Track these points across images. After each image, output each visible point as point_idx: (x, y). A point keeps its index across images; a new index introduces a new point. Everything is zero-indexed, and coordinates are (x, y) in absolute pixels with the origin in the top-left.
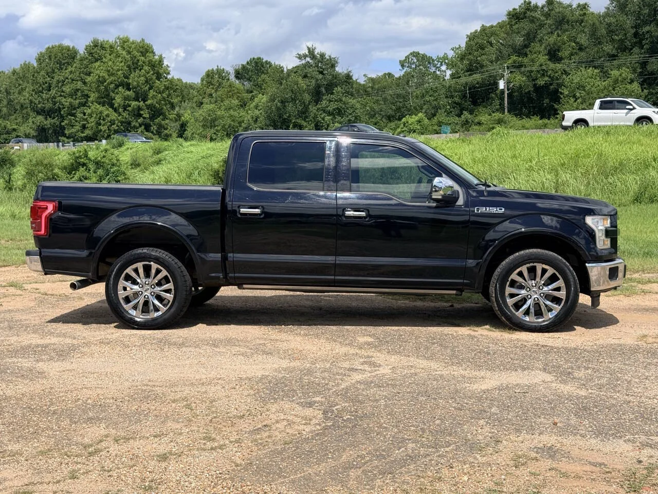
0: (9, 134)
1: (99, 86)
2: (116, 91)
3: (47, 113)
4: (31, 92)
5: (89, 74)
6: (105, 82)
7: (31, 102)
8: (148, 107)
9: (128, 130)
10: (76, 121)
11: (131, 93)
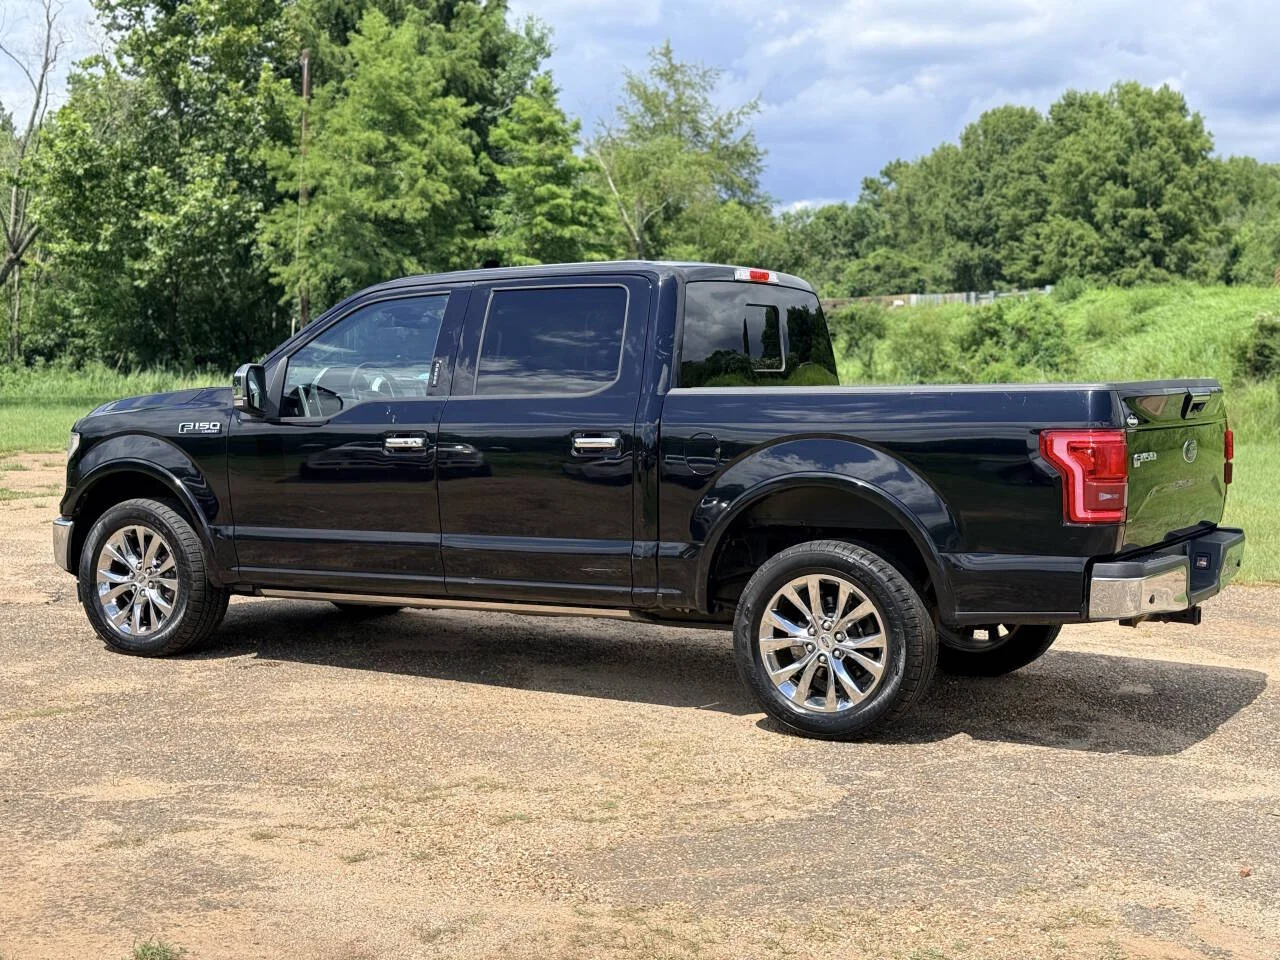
0: (905, 277)
1: (1068, 182)
2: (1101, 189)
3: (977, 237)
4: (949, 199)
5: (1050, 160)
6: (1081, 172)
7: (947, 217)
8: (1163, 218)
9: (1118, 264)
10: (1022, 251)
11: (1129, 193)
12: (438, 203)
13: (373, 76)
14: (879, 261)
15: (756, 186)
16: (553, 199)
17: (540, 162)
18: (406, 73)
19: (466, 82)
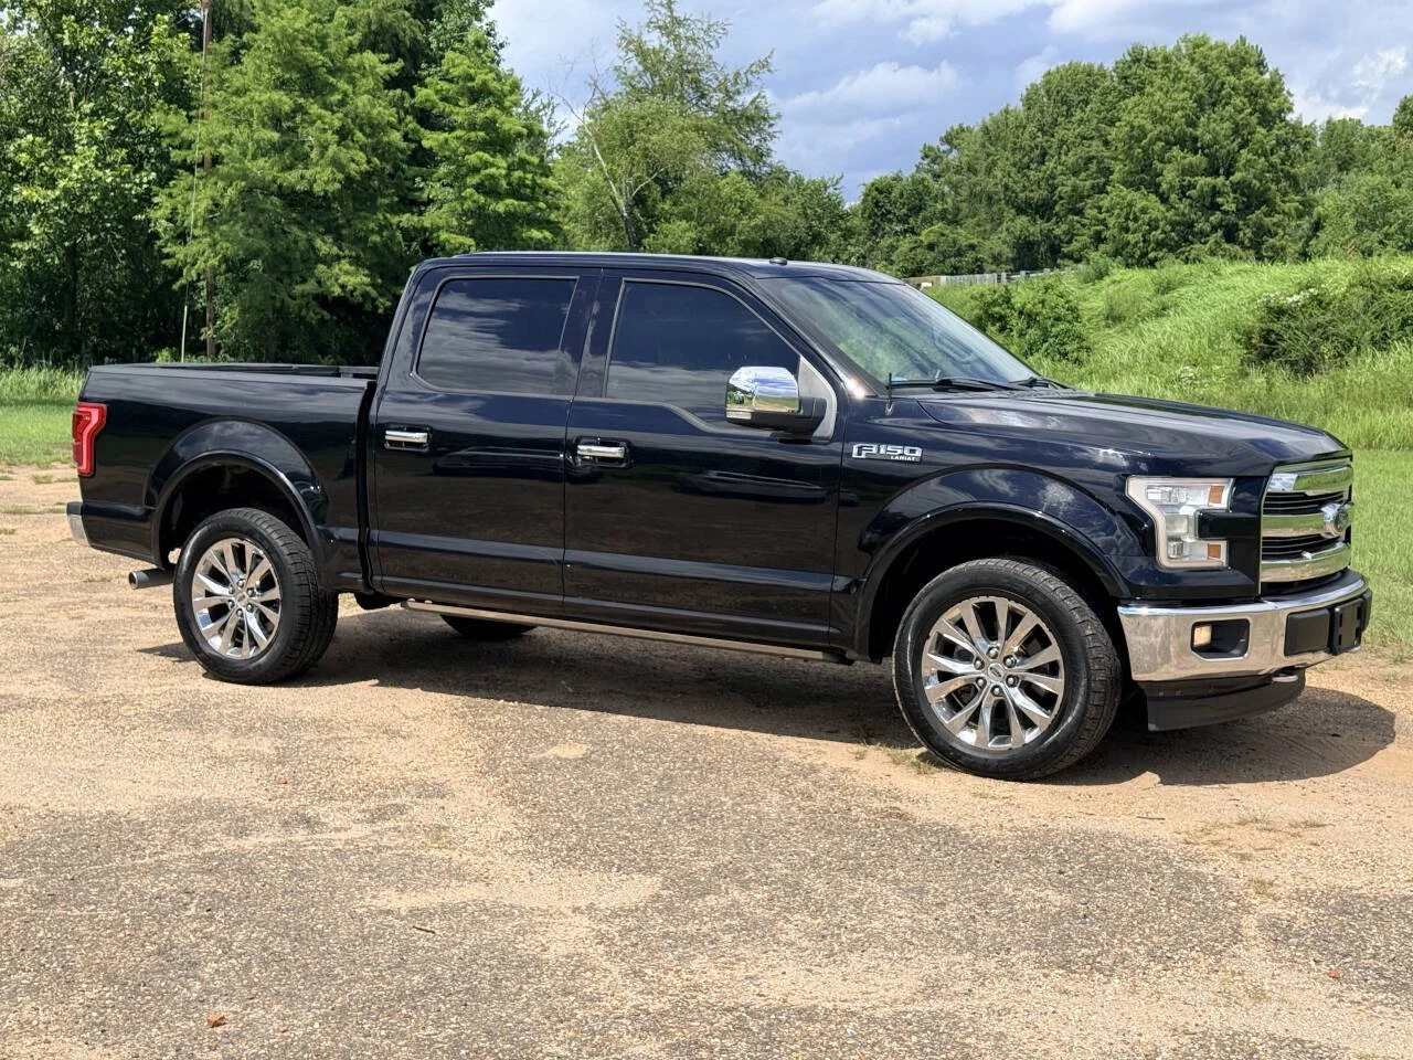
0: (961, 255)
1: (1130, 148)
2: (1167, 155)
3: (1043, 210)
4: (1009, 168)
5: (1112, 123)
6: (1145, 137)
7: (1006, 188)
8: (1236, 187)
9: (1186, 240)
10: (1083, 226)
11: (1197, 159)
12: (353, 173)
13: (275, 29)
14: (933, 238)
15: (769, 155)
16: (486, 168)
17: (473, 127)
18: (315, 25)
19: (396, 36)
